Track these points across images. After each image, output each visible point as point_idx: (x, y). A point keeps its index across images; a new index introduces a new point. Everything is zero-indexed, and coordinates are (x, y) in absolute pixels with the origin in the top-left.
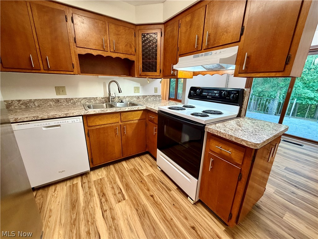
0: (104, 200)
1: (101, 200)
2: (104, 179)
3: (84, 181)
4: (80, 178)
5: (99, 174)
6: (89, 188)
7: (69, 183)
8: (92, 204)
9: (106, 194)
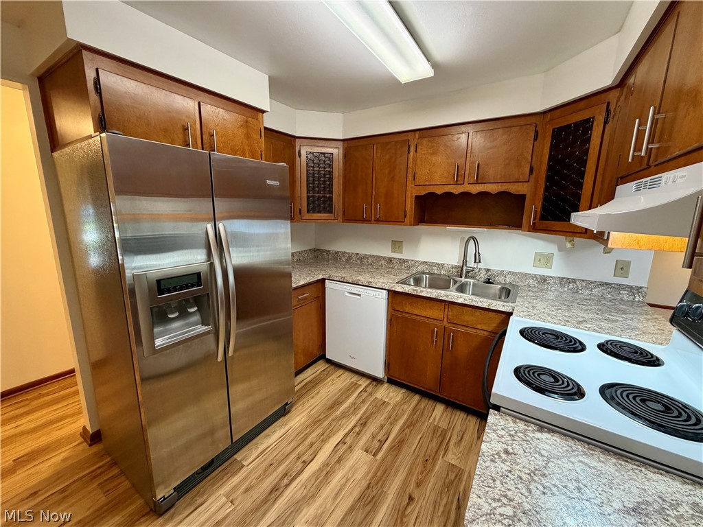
0: (357, 431)
1: (355, 426)
2: (387, 406)
3: (368, 389)
4: (368, 381)
5: (391, 394)
6: (363, 401)
7: (355, 378)
8: (344, 421)
9: (368, 426)
